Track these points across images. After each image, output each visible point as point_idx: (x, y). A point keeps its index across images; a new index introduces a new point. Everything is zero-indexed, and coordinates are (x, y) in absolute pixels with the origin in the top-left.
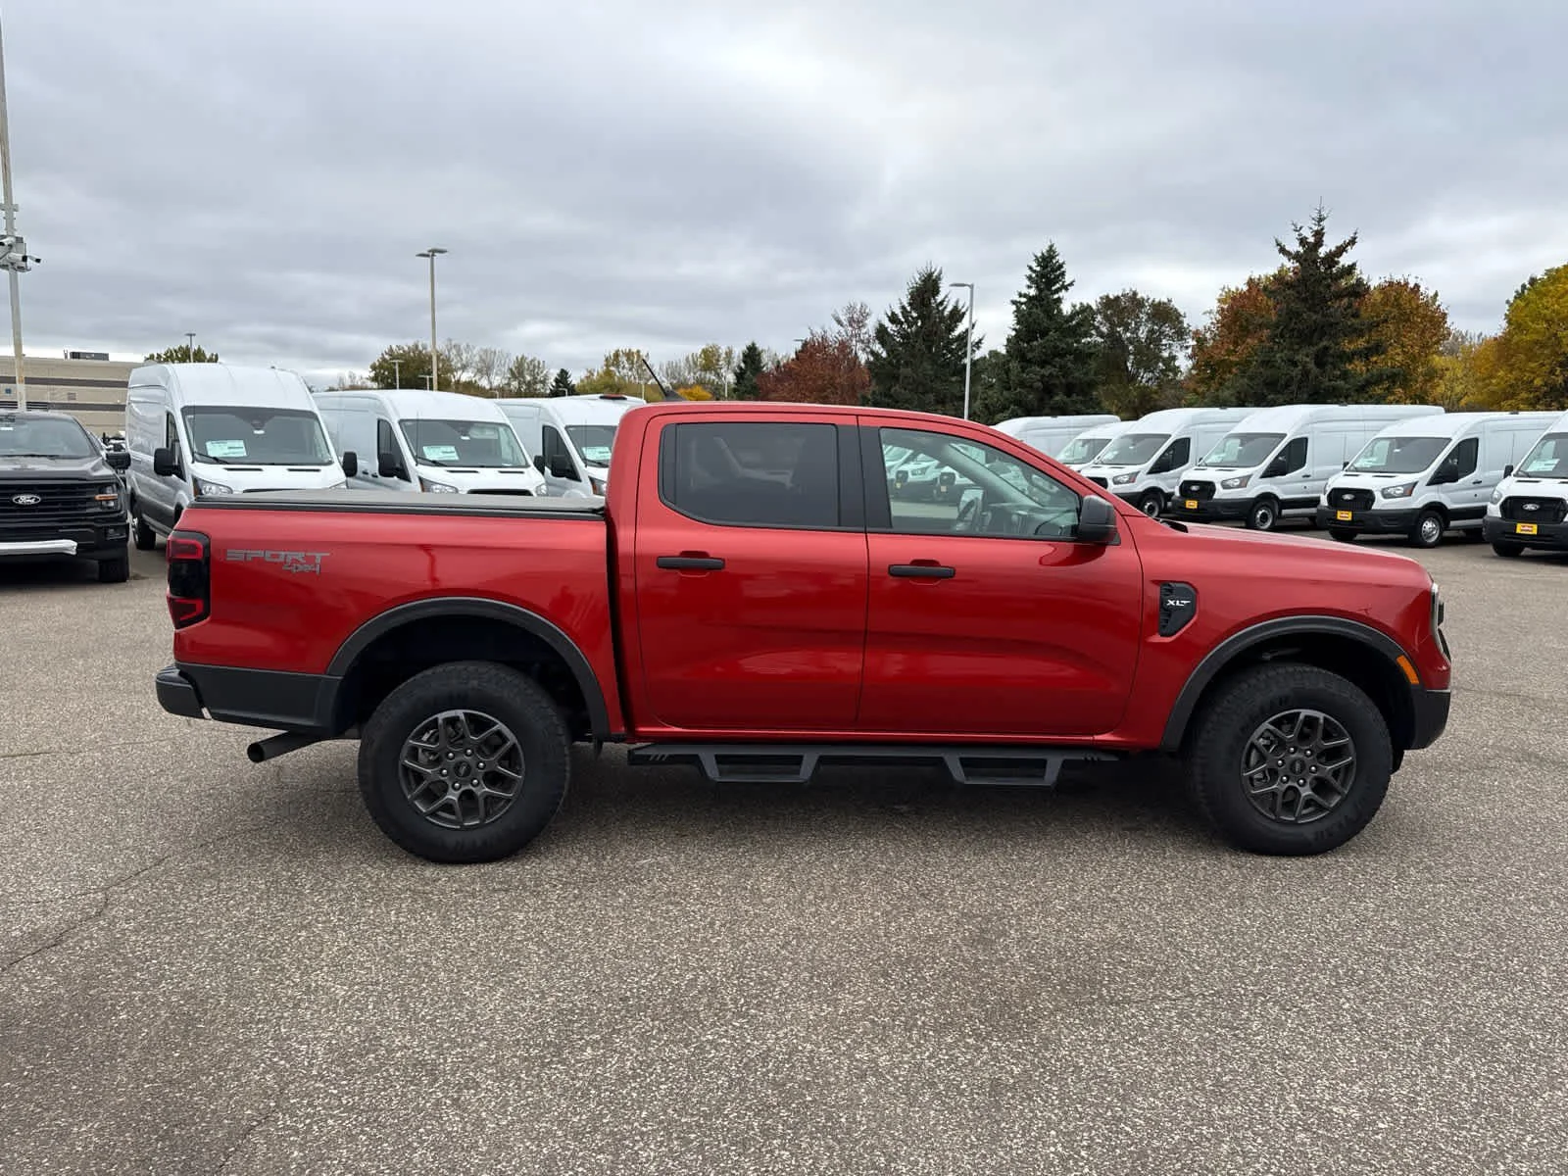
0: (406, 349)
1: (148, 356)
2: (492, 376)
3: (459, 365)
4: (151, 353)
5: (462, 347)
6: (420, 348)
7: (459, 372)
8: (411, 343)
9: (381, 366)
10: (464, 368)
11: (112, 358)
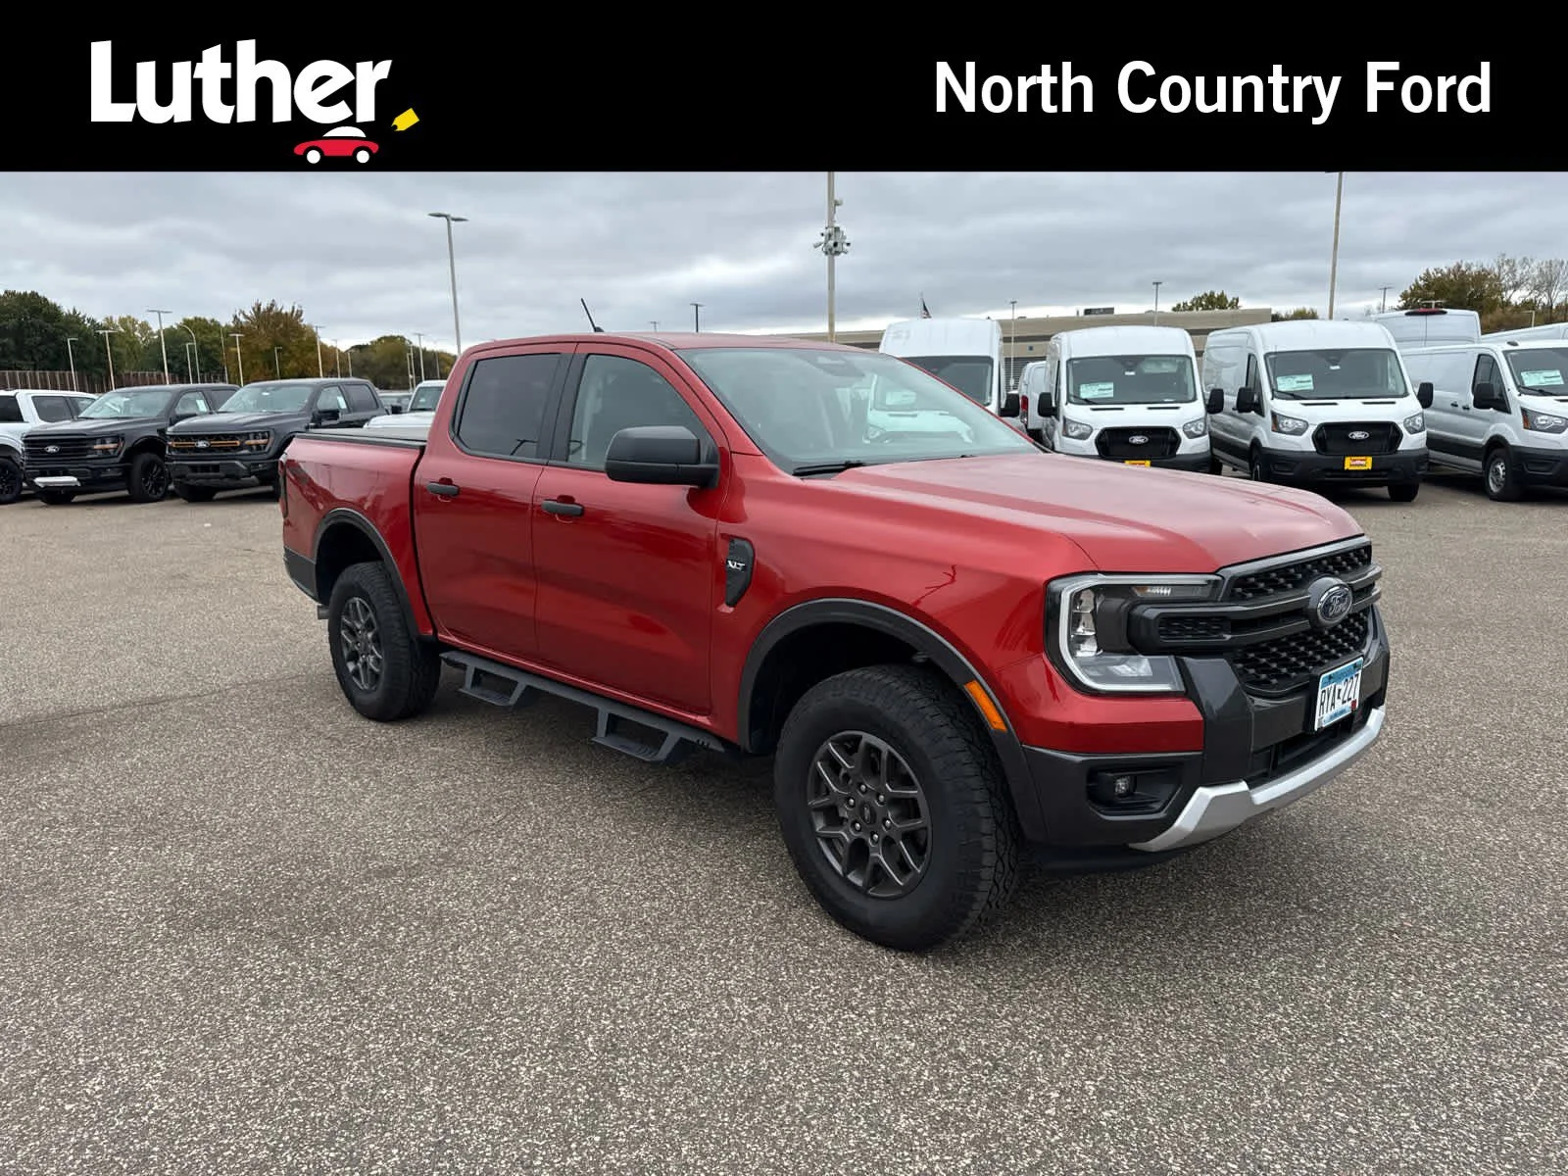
0: (1445, 271)
1: (1175, 306)
2: (1554, 292)
3: (1511, 283)
4: (1178, 302)
5: (1517, 262)
6: (1463, 268)
7: (1510, 292)
8: (1452, 264)
9: (1413, 294)
10: (1516, 286)
11: (1116, 312)
